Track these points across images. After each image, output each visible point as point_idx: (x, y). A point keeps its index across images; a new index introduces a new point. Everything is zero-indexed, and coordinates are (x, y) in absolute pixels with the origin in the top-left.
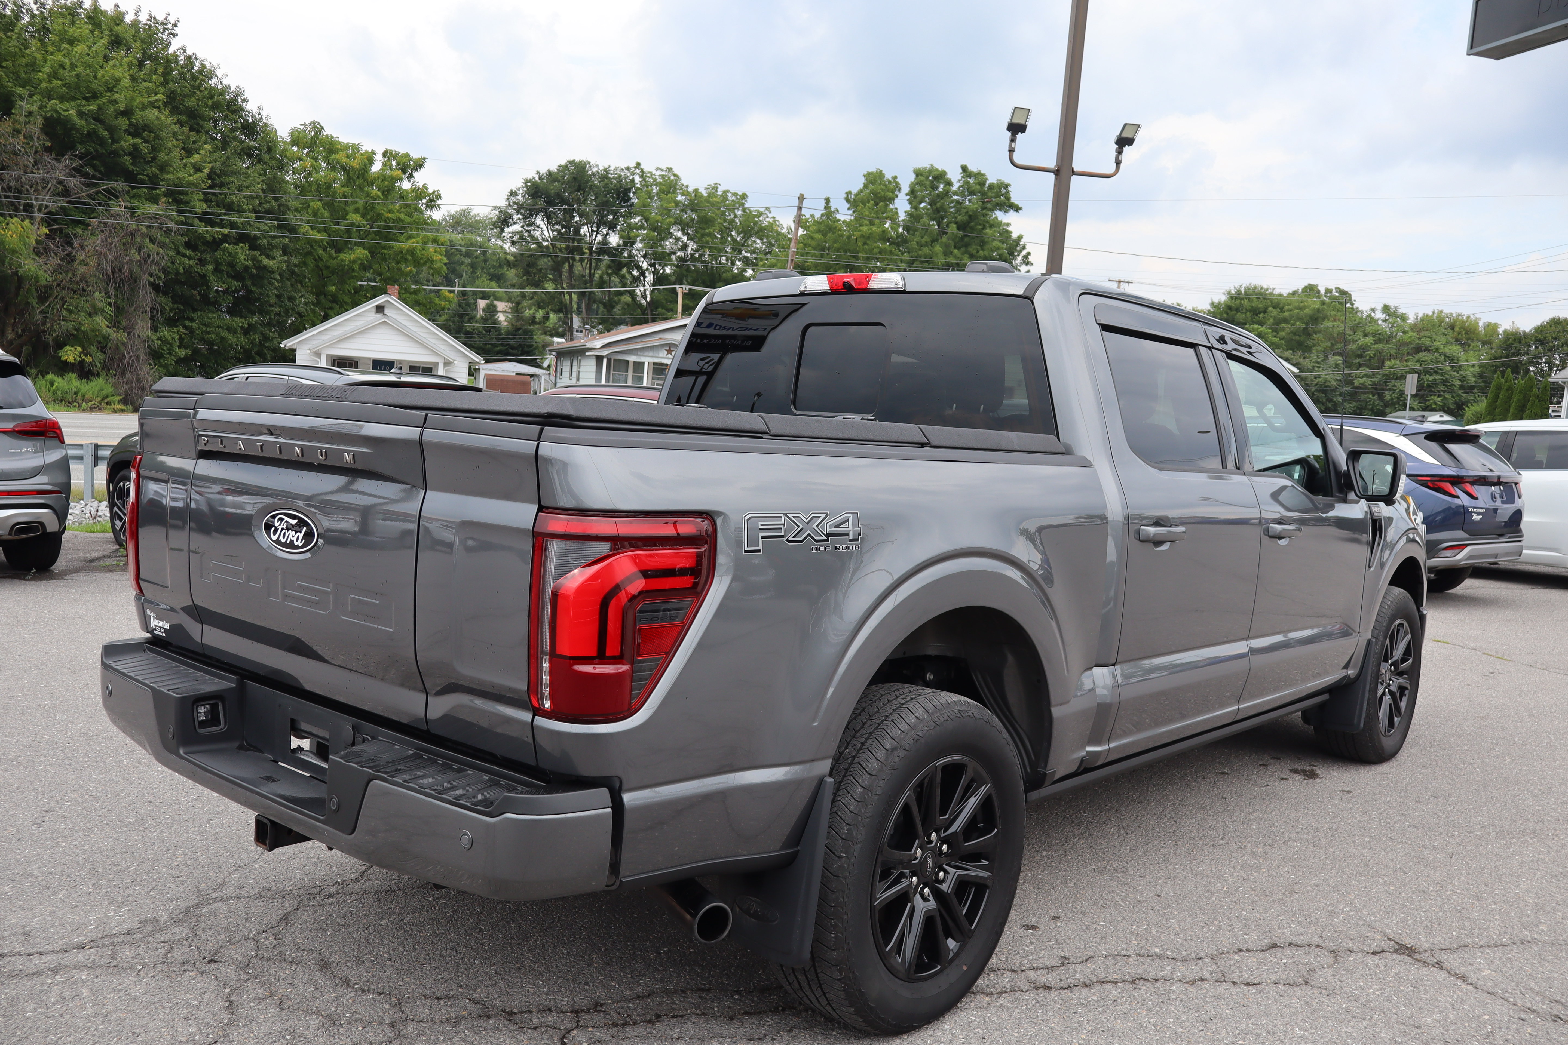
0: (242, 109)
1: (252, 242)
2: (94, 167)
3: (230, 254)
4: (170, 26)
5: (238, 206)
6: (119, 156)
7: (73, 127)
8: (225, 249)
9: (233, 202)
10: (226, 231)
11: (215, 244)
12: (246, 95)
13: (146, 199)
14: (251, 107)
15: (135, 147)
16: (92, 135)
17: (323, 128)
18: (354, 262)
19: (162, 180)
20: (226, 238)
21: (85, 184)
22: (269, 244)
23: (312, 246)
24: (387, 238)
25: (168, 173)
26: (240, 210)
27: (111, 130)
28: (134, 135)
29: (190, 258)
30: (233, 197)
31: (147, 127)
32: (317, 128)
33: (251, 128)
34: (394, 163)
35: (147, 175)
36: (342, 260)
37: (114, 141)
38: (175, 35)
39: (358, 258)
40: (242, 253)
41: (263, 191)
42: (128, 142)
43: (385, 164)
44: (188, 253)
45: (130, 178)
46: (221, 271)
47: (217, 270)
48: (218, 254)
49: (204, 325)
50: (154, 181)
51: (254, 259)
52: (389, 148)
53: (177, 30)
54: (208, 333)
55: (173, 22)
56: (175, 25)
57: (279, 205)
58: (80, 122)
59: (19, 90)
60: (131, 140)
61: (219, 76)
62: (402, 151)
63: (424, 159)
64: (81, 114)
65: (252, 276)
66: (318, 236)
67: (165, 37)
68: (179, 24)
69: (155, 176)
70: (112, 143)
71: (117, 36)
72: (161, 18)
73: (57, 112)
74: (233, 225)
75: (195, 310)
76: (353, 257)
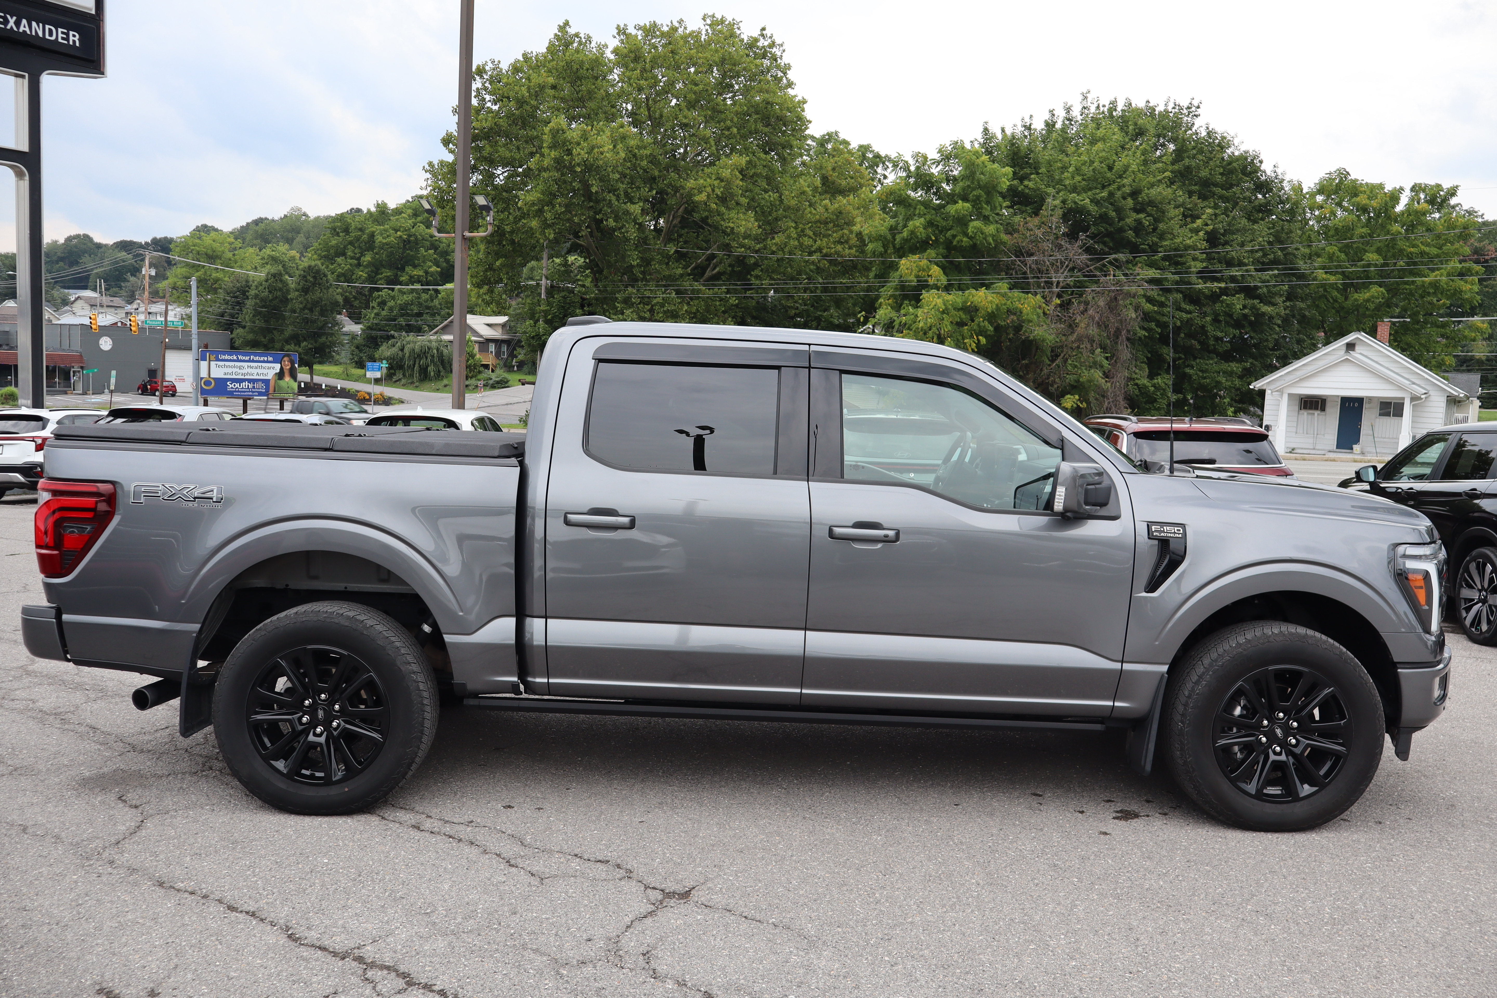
0: (1257, 170)
1: (1250, 292)
2: (1104, 243)
3: (1228, 305)
4: (1193, 109)
5: (1239, 260)
6: (1125, 231)
7: (1089, 213)
8: (1222, 302)
9: (1233, 258)
10: (1223, 285)
11: (1214, 297)
12: (1262, 157)
13: (1146, 265)
14: (1267, 167)
15: (1139, 222)
16: (1103, 218)
17: (1348, 173)
18: (1368, 300)
19: (1161, 247)
20: (1224, 291)
21: (1091, 260)
22: (1269, 291)
23: (1325, 290)
24: (1412, 273)
25: (1166, 240)
26: (1241, 264)
27: (1119, 210)
28: (1138, 212)
29: (1190, 312)
30: (1234, 253)
31: (1151, 203)
32: (1343, 174)
33: (1265, 186)
34: (1422, 196)
35: (1148, 245)
36: (1356, 300)
37: (1121, 219)
38: (1196, 116)
39: (1373, 297)
40: (1238, 303)
41: (1270, 243)
42: (1131, 218)
43: (1412, 199)
44: (1188, 307)
45: (1134, 249)
46: (1219, 321)
47: (1216, 320)
48: (1218, 306)
49: (1202, 371)
50: (1154, 249)
51: (1253, 307)
52: (1418, 182)
53: (1199, 111)
54: (1205, 378)
55: (1196, 105)
56: (1198, 107)
57: (1285, 255)
58: (1093, 208)
59: (1051, 190)
60: (1134, 216)
61: (1236, 144)
62: (1432, 183)
63: (1457, 187)
64: (1095, 201)
65: (1251, 324)
66: (1332, 279)
67: (1189, 119)
68: (1201, 106)
69: (1155, 244)
70: (1119, 222)
71: (1140, 129)
72: (1185, 103)
73: (1075, 203)
74: (1233, 279)
75: (1195, 358)
76: (1367, 295)
